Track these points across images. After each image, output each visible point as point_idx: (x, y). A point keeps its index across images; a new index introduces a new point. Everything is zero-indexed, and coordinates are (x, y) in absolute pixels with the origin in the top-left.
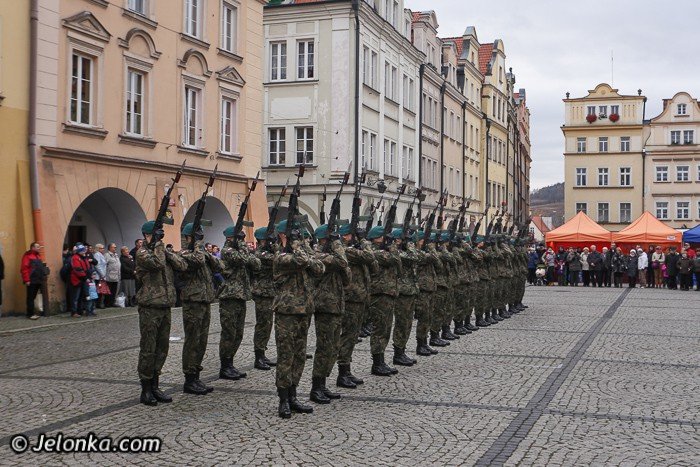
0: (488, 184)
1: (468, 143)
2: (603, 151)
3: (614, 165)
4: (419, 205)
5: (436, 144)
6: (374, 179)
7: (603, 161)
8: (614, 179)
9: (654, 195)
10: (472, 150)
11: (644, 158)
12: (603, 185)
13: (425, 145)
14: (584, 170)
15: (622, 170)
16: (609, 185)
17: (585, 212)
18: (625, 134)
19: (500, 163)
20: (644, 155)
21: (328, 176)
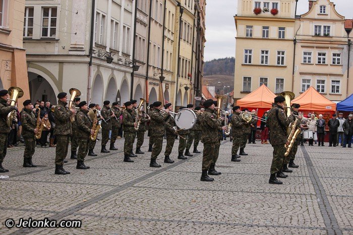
0: (179, 59)
1: (166, 26)
2: (265, 37)
3: (273, 48)
4: (132, 75)
5: (145, 25)
6: (103, 51)
7: (265, 45)
8: (272, 60)
9: (301, 73)
10: (169, 31)
11: (295, 44)
12: (264, 64)
13: (138, 25)
14: (250, 51)
15: (279, 53)
16: (269, 64)
17: (266, 85)
18: (282, 25)
19: (188, 42)
20: (295, 41)
21: (67, 48)
